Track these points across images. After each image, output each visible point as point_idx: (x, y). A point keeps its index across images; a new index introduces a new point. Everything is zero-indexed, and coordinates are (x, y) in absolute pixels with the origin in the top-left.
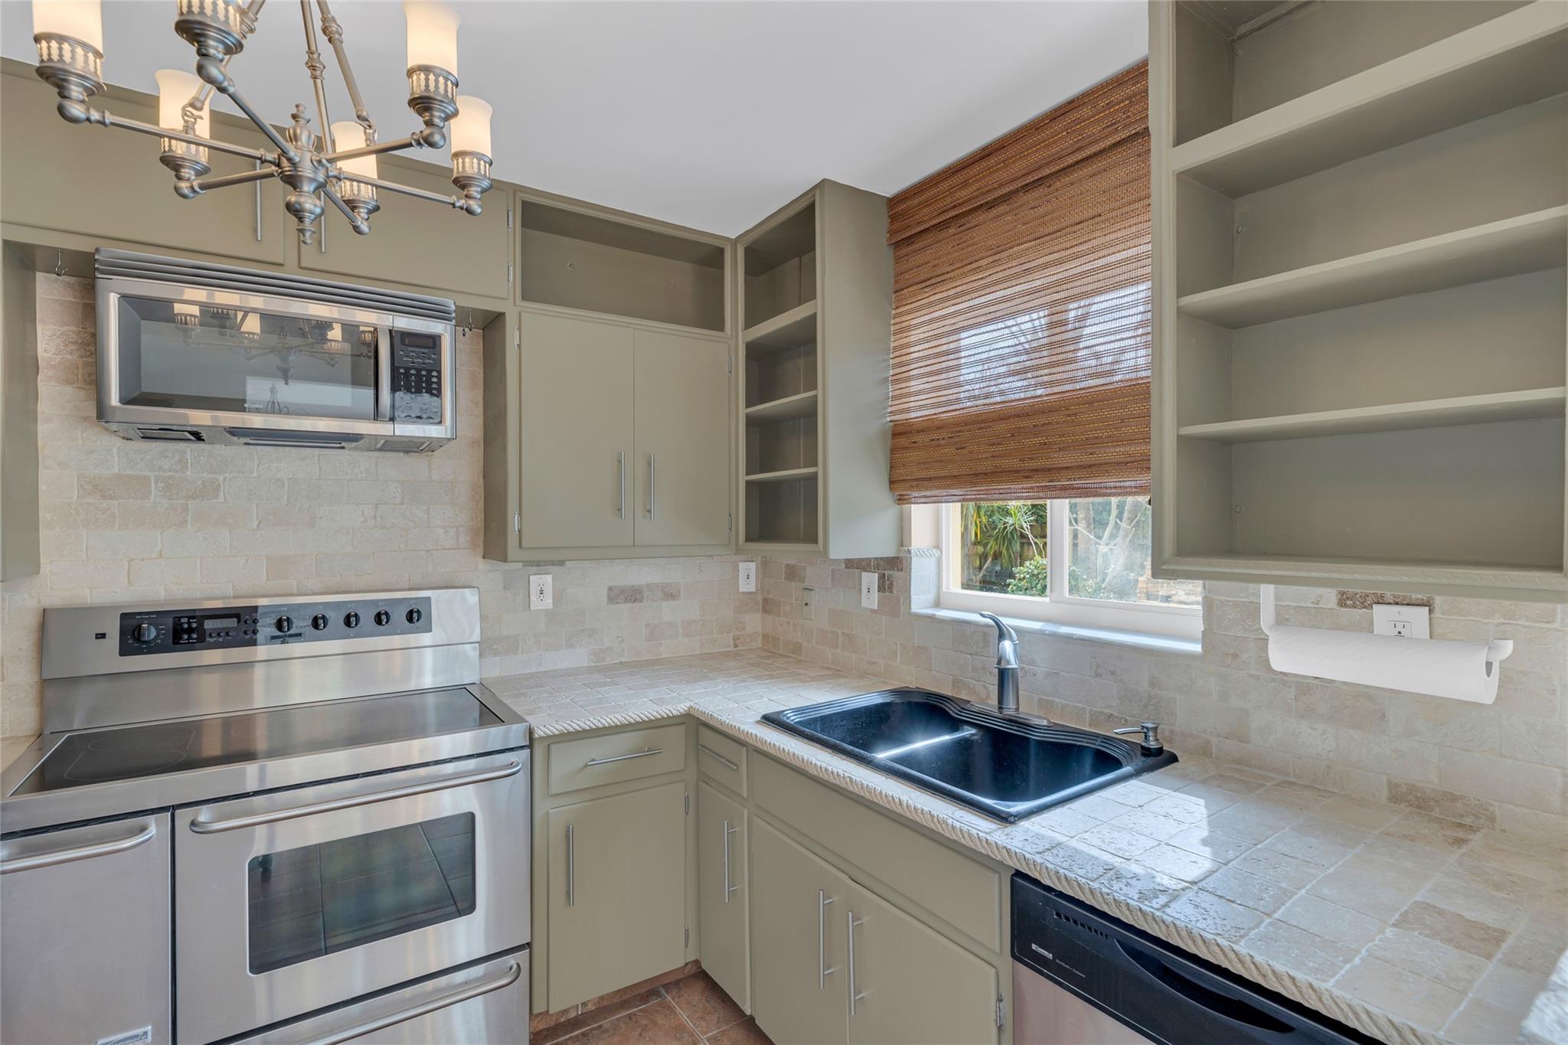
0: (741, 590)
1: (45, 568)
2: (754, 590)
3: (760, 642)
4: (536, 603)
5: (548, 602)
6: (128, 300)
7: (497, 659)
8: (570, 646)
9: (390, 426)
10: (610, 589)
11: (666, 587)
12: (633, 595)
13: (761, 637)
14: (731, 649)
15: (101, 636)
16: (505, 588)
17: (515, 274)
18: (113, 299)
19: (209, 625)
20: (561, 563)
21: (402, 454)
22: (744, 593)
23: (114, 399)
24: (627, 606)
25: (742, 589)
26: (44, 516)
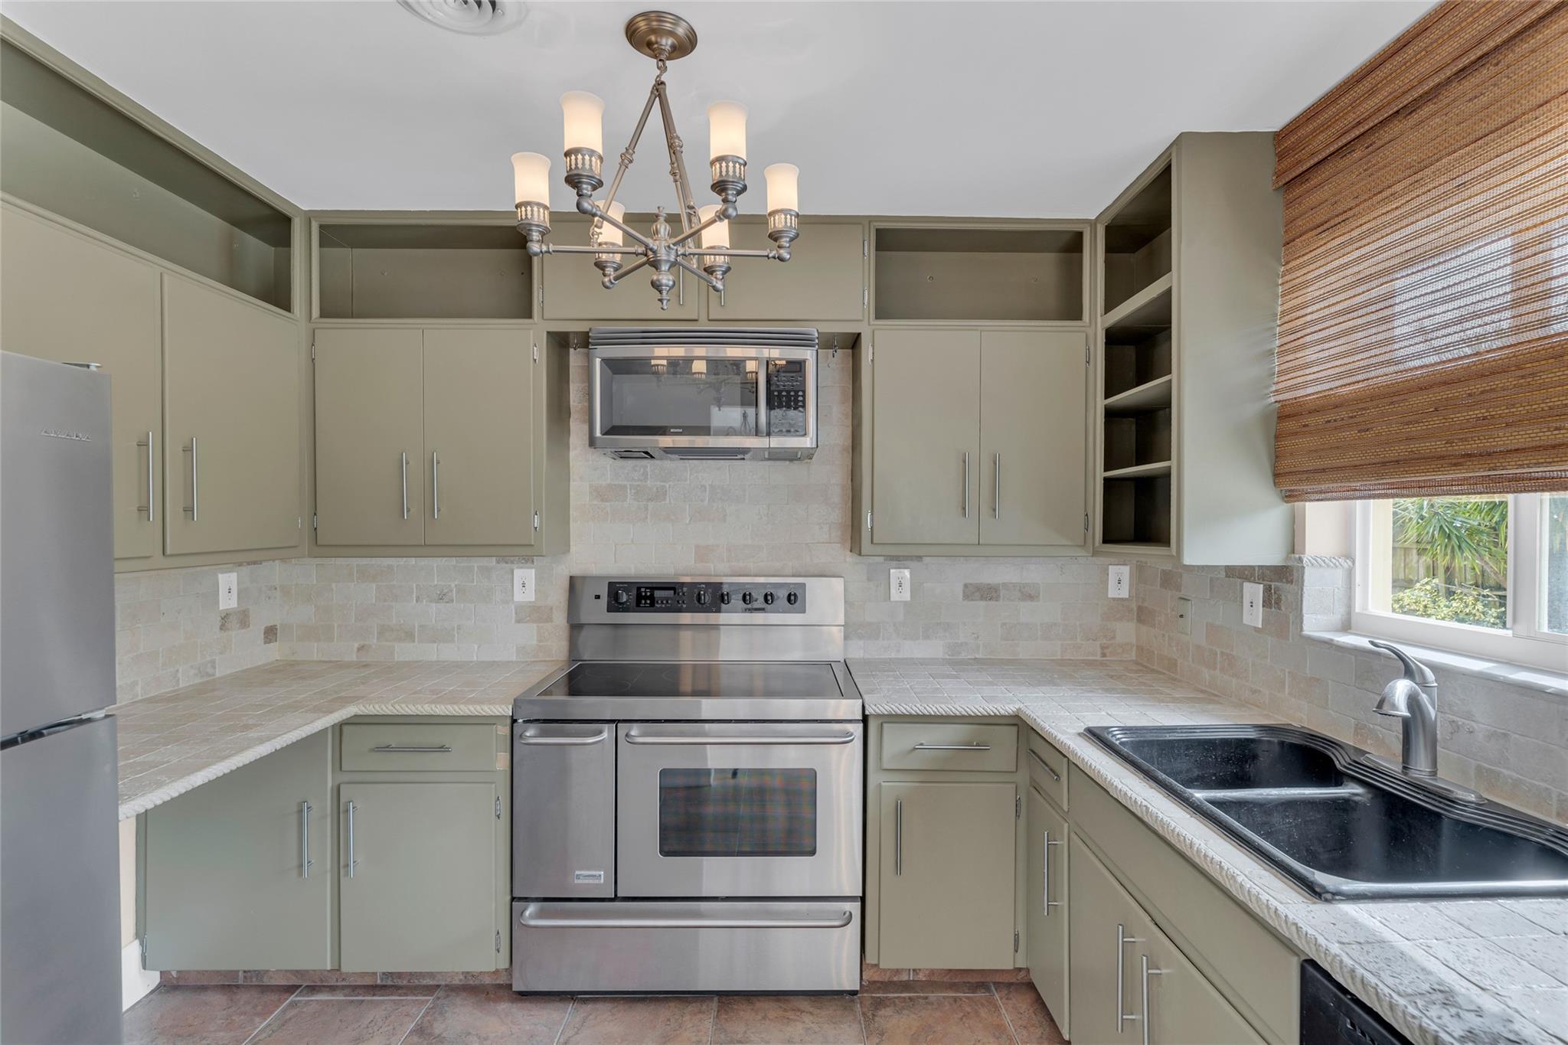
0: (1110, 596)
1: (573, 549)
2: (1127, 597)
3: (1134, 653)
4: (895, 595)
5: (907, 596)
6: (607, 362)
7: (861, 643)
8: (927, 637)
9: (767, 439)
10: (966, 586)
11: (1024, 587)
12: (988, 593)
13: (1135, 648)
14: (1098, 658)
15: (598, 597)
16: (869, 579)
17: (869, 297)
18: (598, 361)
19: (658, 594)
20: (919, 558)
21: (788, 462)
22: (1114, 599)
23: (598, 434)
24: (983, 603)
25: (1113, 593)
26: (573, 513)
